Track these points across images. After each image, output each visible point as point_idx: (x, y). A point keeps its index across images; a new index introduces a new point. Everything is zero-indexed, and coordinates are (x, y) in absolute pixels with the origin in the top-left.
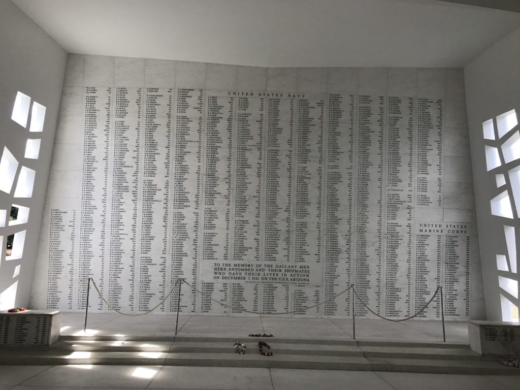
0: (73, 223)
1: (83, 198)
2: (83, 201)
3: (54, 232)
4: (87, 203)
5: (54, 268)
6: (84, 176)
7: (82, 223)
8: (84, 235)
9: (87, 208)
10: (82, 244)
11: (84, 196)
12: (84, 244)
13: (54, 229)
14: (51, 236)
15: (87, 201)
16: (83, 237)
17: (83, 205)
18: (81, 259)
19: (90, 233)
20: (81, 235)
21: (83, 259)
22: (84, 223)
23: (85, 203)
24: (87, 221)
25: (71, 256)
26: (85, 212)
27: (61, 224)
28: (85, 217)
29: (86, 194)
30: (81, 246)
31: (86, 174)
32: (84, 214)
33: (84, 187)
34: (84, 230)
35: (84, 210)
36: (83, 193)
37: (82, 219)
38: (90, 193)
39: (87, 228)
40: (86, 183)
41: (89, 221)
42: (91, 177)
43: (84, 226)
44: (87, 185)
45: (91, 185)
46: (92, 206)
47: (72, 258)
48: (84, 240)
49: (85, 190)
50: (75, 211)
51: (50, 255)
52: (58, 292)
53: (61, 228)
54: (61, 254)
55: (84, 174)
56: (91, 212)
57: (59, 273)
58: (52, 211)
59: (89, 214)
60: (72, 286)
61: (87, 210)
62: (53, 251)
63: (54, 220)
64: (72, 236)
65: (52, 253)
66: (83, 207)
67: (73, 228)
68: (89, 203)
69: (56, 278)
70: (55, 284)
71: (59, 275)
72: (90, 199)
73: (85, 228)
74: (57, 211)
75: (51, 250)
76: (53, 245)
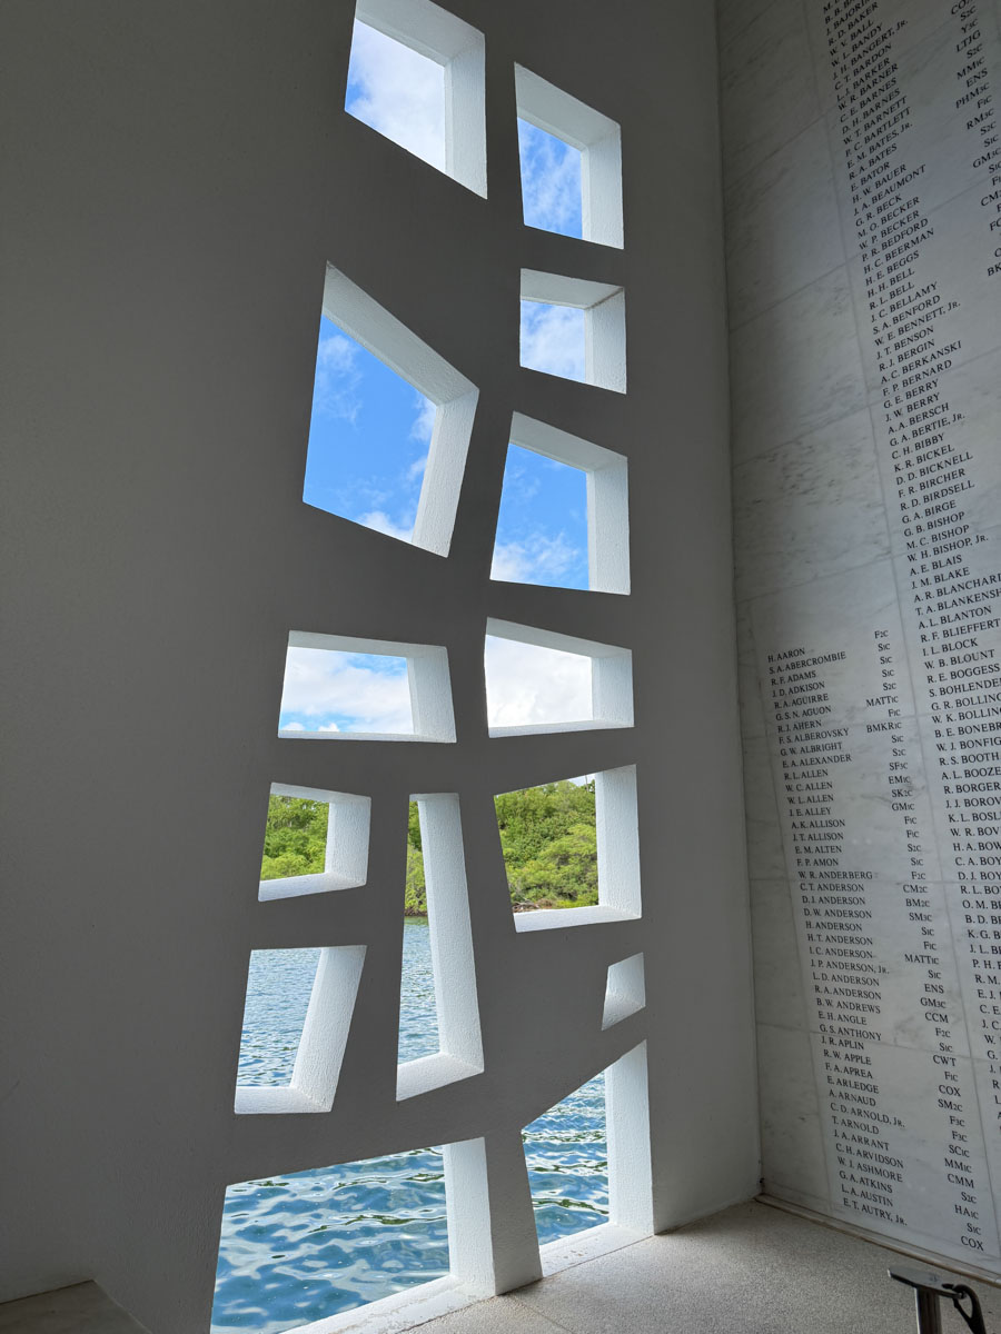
0: (887, 706)
1: (916, 552)
2: (916, 565)
3: (799, 771)
4: (945, 571)
5: (837, 972)
6: (895, 422)
7: (940, 699)
8: (960, 768)
9: (948, 599)
10: (960, 826)
11: (916, 538)
12: (974, 826)
13: (797, 759)
14: (793, 794)
15: (943, 557)
16: (964, 781)
17: (921, 591)
18: (975, 927)
20: (948, 769)
21: (990, 927)
22: (951, 698)
23: (930, 575)
24: (965, 681)
25: (917, 909)
26: (939, 629)
27: (832, 720)
28: (947, 656)
29: (923, 522)
30: (963, 839)
31: (903, 406)
32: (937, 645)
33: (904, 487)
34: (958, 739)
35: (937, 615)
36: (905, 520)
37: (935, 673)
38: (952, 504)
39: (978, 722)
40: (912, 457)
41: (981, 678)
42: (934, 412)
43: (955, 716)
44: (924, 465)
45: (948, 456)
46: (977, 583)
47: (919, 917)
48: (968, 803)
49: (915, 503)
50: (884, 634)
51: (805, 899)
52: (886, 1120)
53: (833, 747)
54: (859, 894)
55: (890, 411)
56: (977, 620)
57: (871, 1009)
58: (775, 665)
59: (972, 635)
60: (954, 1099)
61: (951, 612)
62: (817, 874)
63: (791, 709)
64: (898, 786)
65: (816, 886)
66: (924, 604)
67: (895, 740)
68: (953, 568)
69: (860, 1034)
70: (858, 1066)
71: (868, 1015)
72: (955, 546)
73: (964, 723)
74: (794, 660)
75: (806, 869)
76: (808, 843)
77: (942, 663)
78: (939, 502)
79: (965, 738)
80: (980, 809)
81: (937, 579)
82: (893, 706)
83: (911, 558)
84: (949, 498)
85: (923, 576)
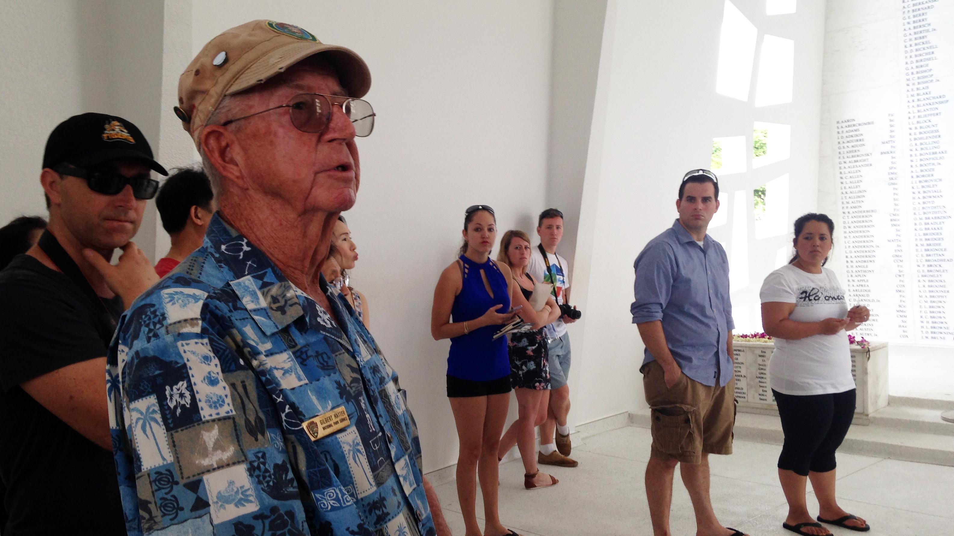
0: (890, 144)
1: (910, 83)
2: (909, 88)
3: (847, 170)
4: (921, 92)
5: (856, 249)
6: (907, 26)
7: (914, 142)
8: (919, 169)
9: (921, 103)
10: (916, 190)
11: (911, 77)
12: (922, 190)
13: (847, 165)
14: (844, 180)
15: (921, 86)
16: (919, 174)
17: (911, 99)
18: (918, 227)
19: (935, 162)
20: (914, 169)
21: (924, 227)
22: (918, 142)
23: (915, 92)
24: (924, 136)
25: (894, 221)
26: (917, 114)
27: (863, 150)
28: (918, 126)
29: (915, 71)
30: (917, 195)
31: (911, 20)
32: (915, 121)
33: (908, 55)
34: (920, 157)
35: (916, 109)
36: (907, 69)
37: (912, 132)
38: (927, 65)
39: (927, 151)
40: (913, 43)
41: (931, 135)
42: (924, 26)
43: (919, 149)
44: (917, 47)
45: (928, 45)
46: (934, 98)
47: (895, 225)
48: (920, 182)
49: (912, 62)
50: (892, 115)
51: (844, 222)
52: (873, 301)
53: (864, 160)
54: (870, 219)
55: (906, 21)
56: (932, 112)
57: (871, 261)
58: (840, 125)
59: (929, 118)
60: (902, 289)
61: (922, 108)
62: (851, 212)
63: (845, 145)
64: (891, 176)
65: (850, 217)
66: (911, 104)
67: (893, 158)
68: (924, 91)
69: (865, 271)
70: (863, 283)
71: (869, 264)
72: (927, 82)
73: (922, 152)
74: (849, 123)
75: (846, 211)
76: (848, 200)
77: (916, 128)
78: (922, 63)
79: (922, 157)
80: (924, 184)
81: (918, 95)
82: (893, 144)
83: (908, 85)
84: (926, 62)
85: (912, 93)
